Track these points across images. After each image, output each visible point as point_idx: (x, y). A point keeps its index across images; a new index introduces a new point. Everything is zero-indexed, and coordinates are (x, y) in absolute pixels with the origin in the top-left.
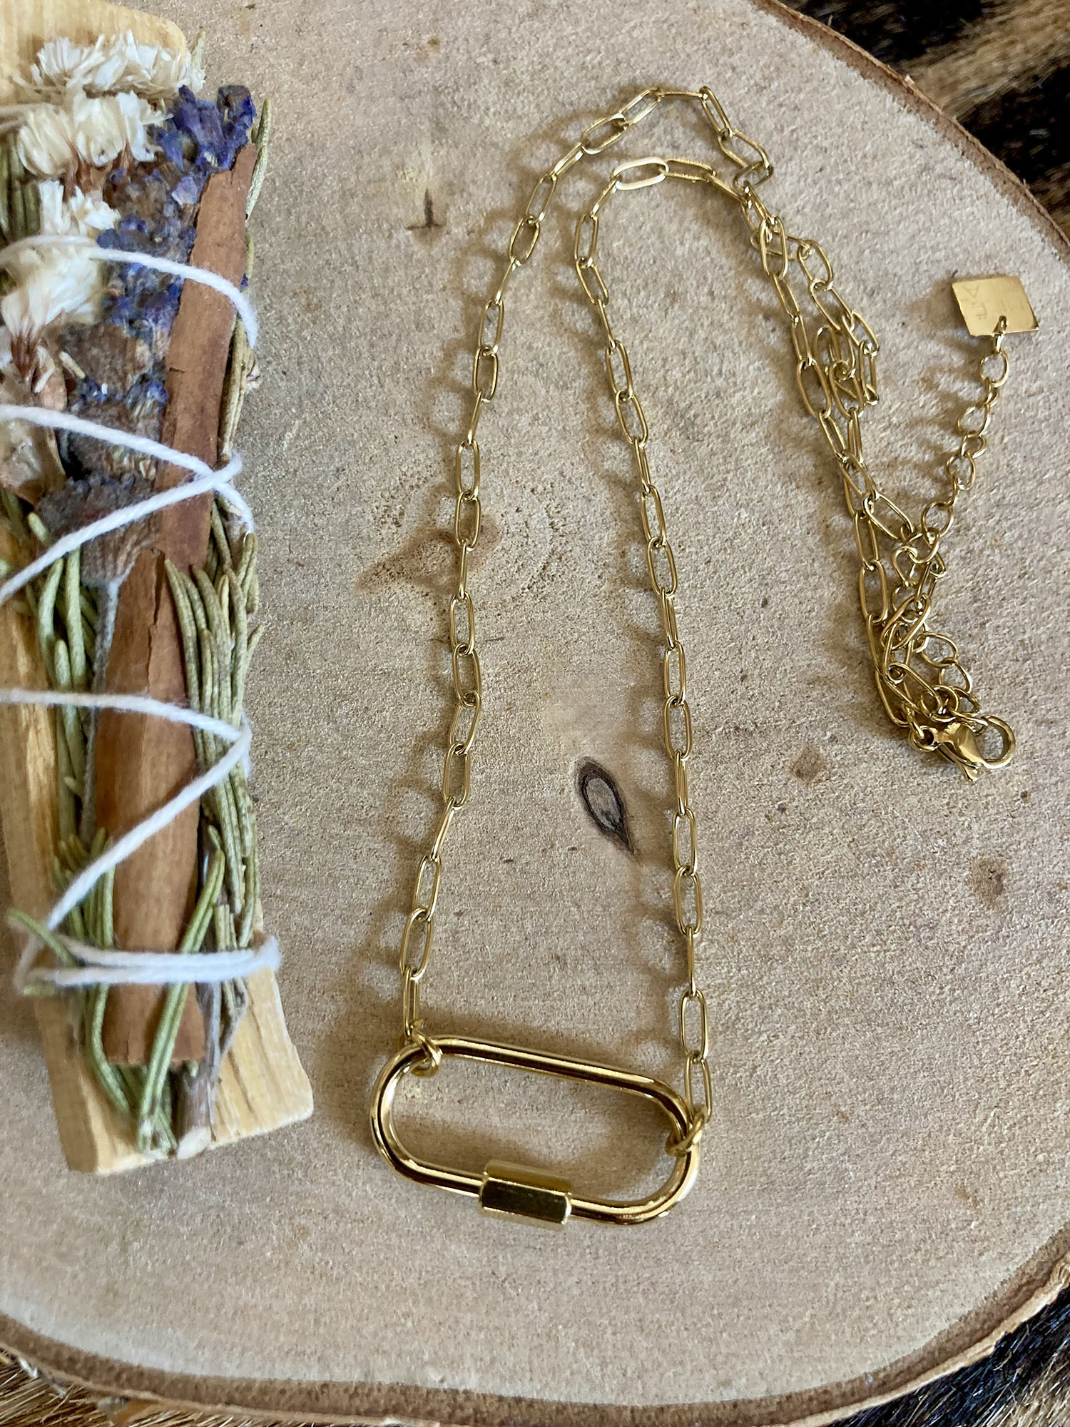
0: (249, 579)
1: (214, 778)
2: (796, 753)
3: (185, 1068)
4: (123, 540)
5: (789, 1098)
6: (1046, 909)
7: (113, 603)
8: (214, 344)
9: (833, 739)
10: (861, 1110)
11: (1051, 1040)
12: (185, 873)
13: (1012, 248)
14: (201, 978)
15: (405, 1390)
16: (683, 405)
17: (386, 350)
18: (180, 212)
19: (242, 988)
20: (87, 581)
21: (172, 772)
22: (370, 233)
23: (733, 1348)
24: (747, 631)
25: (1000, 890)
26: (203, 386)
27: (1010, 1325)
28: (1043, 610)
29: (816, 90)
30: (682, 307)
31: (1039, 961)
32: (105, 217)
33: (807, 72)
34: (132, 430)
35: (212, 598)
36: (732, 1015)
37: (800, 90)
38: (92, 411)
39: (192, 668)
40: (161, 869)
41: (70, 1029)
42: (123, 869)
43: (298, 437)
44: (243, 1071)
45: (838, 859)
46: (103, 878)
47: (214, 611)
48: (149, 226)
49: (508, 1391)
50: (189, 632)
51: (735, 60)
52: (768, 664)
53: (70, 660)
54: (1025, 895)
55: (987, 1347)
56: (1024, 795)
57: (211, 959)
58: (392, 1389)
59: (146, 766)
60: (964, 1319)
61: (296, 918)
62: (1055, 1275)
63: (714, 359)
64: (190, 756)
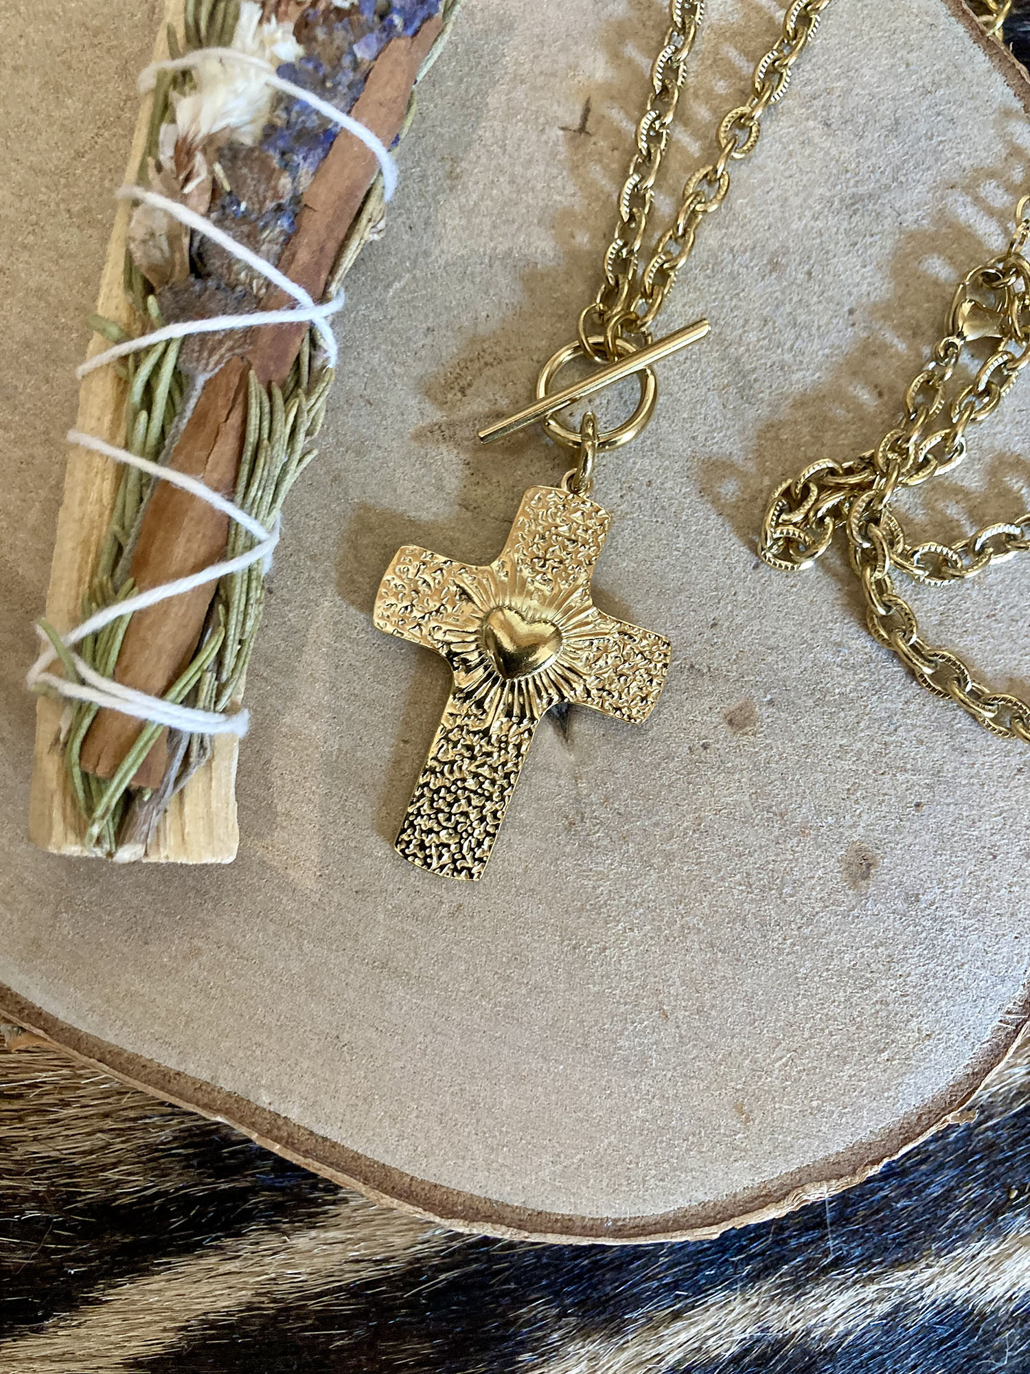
0: (317, 405)
1: (235, 566)
2: (734, 704)
3: (140, 791)
4: (221, 342)
5: (624, 984)
6: (900, 906)
7: (196, 393)
8: (351, 193)
9: (771, 702)
10: (681, 1014)
11: (861, 1014)
12: (186, 636)
14: (175, 724)
15: (239, 1100)
16: (748, 367)
17: (505, 235)
18: (356, 65)
19: (207, 743)
20: (181, 366)
21: (201, 549)
22: (527, 122)
23: (508, 1162)
24: (732, 585)
25: (865, 877)
26: (330, 229)
28: (998, 652)
29: (977, 109)
30: (779, 279)
31: (876, 947)
32: (290, 49)
33: (975, 89)
34: (256, 250)
35: (279, 415)
36: (602, 899)
37: (961, 106)
38: (227, 223)
39: (245, 469)
40: (169, 627)
41: (59, 731)
42: (138, 616)
43: (403, 289)
44: (187, 809)
45: (737, 804)
46: (121, 618)
47: (278, 426)
48: (326, 68)
49: (320, 1131)
50: (252, 438)
51: (912, 57)
52: (738, 620)
53: (148, 426)
54: (886, 888)
56: (918, 805)
57: (188, 713)
58: (229, 1095)
59: (182, 540)
61: (272, 700)
62: (790, 1197)
63: (789, 334)
64: (221, 542)
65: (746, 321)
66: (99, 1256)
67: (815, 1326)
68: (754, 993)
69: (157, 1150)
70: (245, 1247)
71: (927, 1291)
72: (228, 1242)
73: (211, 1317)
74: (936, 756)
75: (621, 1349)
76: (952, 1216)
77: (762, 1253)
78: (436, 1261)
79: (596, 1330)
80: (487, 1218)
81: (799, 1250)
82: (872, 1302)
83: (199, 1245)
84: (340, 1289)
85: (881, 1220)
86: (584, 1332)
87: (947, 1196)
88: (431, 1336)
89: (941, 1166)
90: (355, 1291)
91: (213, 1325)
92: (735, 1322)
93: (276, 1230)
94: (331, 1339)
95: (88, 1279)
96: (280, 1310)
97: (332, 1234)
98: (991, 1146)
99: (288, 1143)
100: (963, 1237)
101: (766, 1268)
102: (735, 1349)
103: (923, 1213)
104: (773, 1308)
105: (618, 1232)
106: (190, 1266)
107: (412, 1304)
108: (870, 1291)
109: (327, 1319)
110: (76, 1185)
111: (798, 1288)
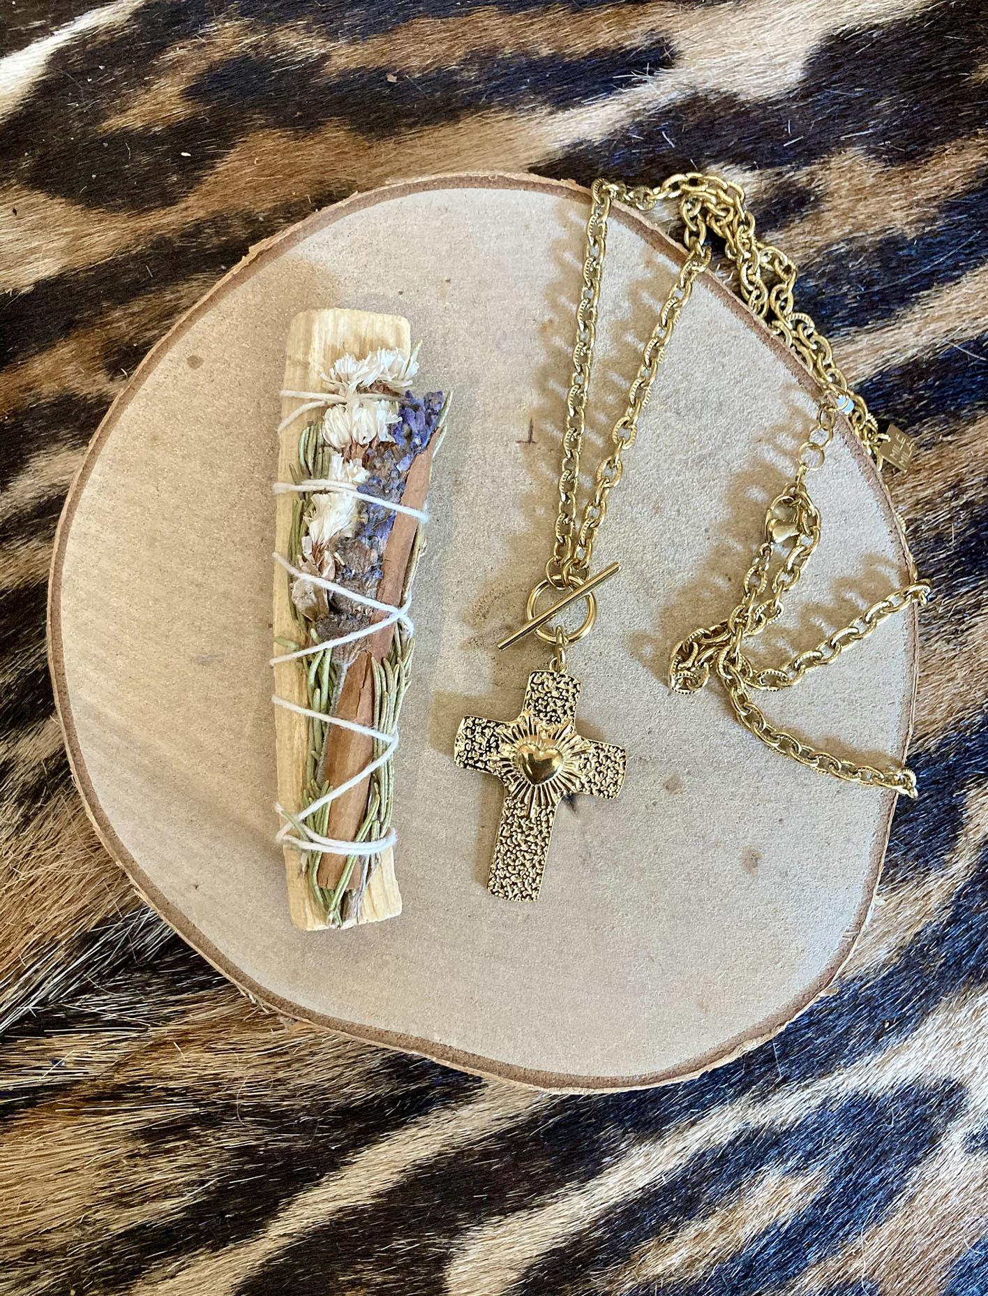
0: (408, 663)
1: (379, 763)
2: (668, 777)
3: (350, 891)
4: (354, 647)
5: (627, 946)
6: (778, 879)
7: (344, 674)
8: (406, 544)
9: (689, 773)
10: (661, 958)
11: (763, 943)
12: (360, 806)
13: (858, 509)
14: (362, 853)
15: (423, 1040)
16: (649, 575)
17: (494, 516)
18: (399, 475)
19: (378, 856)
20: (335, 662)
21: (361, 757)
23: (577, 1053)
24: (657, 707)
25: (755, 866)
26: (400, 566)
27: (709, 1068)
28: (818, 724)
29: (769, 388)
30: (660, 517)
31: (766, 904)
32: (362, 475)
33: (767, 375)
34: (364, 594)
35: (390, 676)
37: (759, 387)
38: (347, 583)
39: (377, 709)
40: (351, 803)
41: (301, 866)
42: (335, 802)
44: (373, 892)
45: (677, 835)
46: (326, 804)
47: (390, 682)
48: (384, 482)
50: (378, 693)
51: (725, 361)
52: (663, 727)
53: (320, 697)
54: (768, 870)
56: (781, 820)
57: (368, 845)
58: (417, 1039)
59: (351, 755)
60: (688, 1061)
62: (736, 1050)
63: (671, 551)
64: (370, 750)
65: (644, 547)
66: (347, 1137)
67: (777, 1118)
68: (701, 940)
69: (370, 1073)
70: (431, 1119)
71: (841, 1089)
72: (421, 1118)
73: (418, 1162)
74: (787, 790)
75: (663, 1147)
76: (851, 1043)
77: (740, 1080)
78: (545, 1113)
79: (647, 1139)
80: (570, 1085)
81: (762, 1076)
82: (809, 1099)
83: (404, 1123)
84: (491, 1136)
85: (809, 1051)
86: (640, 1141)
87: (847, 1032)
88: (549, 1156)
89: (841, 1015)
90: (499, 1137)
91: (420, 1167)
93: (448, 1108)
94: (491, 1165)
95: (343, 1151)
96: (457, 1153)
97: (481, 1106)
98: (869, 999)
99: (454, 1060)
100: (859, 1054)
101: (743, 1089)
102: (732, 1138)
103: (834, 1043)
104: (750, 1111)
105: (643, 1083)
106: (401, 1136)
107: (535, 1139)
108: (806, 1094)
109: (486, 1155)
110: (327, 1099)
111: (764, 1097)
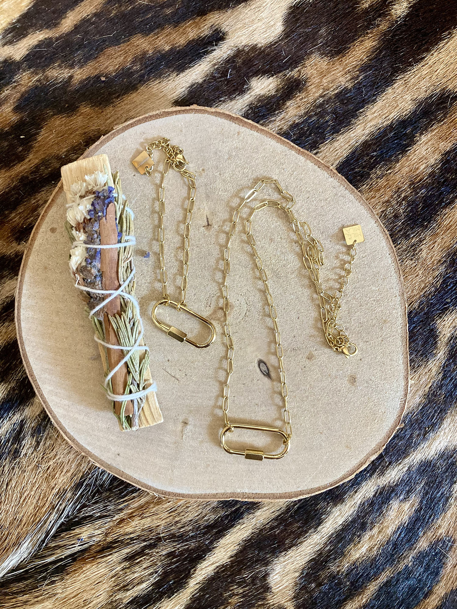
2: (307, 354)
5: (309, 430)
6: (366, 385)
9: (316, 350)
10: (325, 431)
15: (233, 493)
16: (276, 269)
22: (194, 229)
23: (300, 481)
24: (294, 325)
25: (355, 382)
29: (306, 173)
31: (364, 397)
33: (304, 168)
36: (296, 413)
37: (302, 174)
45: (318, 377)
49: (254, 492)
51: (284, 166)
52: (300, 333)
54: (361, 382)
55: (353, 476)
56: (361, 359)
58: (230, 493)
61: (199, 400)
62: (367, 462)
66: (211, 537)
67: (390, 480)
70: (245, 520)
71: (414, 461)
72: (241, 521)
73: (244, 539)
76: (414, 441)
78: (292, 504)
79: (338, 503)
81: (380, 464)
82: (402, 469)
83: (234, 524)
84: (272, 520)
85: (397, 449)
86: (335, 505)
87: (411, 436)
88: (299, 521)
92: (370, 488)
94: (275, 532)
100: (419, 444)
103: (407, 442)
106: (235, 530)
108: (401, 467)
